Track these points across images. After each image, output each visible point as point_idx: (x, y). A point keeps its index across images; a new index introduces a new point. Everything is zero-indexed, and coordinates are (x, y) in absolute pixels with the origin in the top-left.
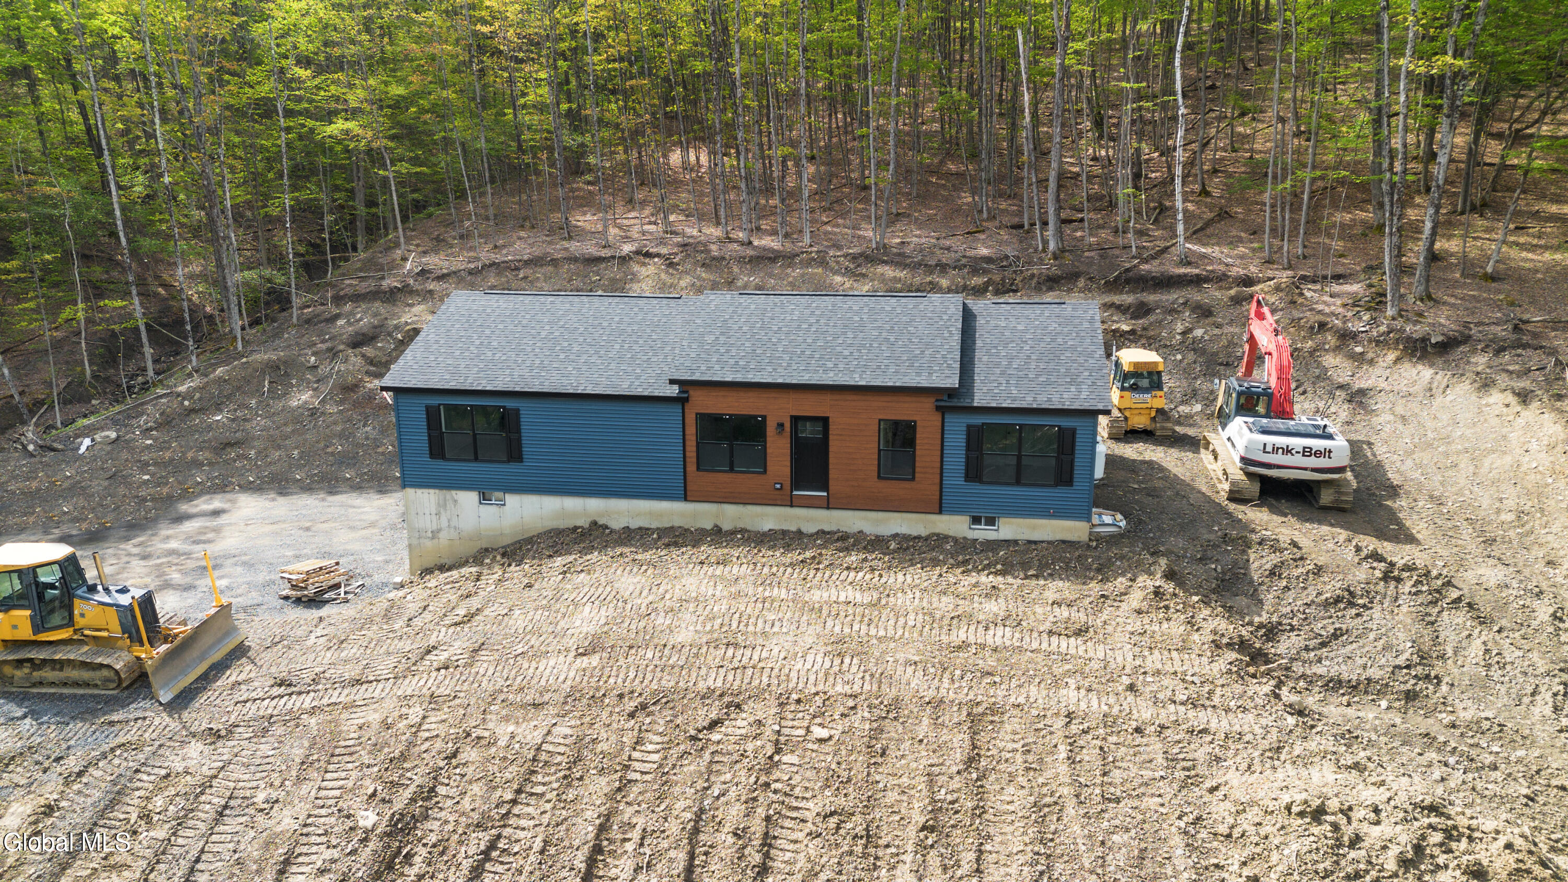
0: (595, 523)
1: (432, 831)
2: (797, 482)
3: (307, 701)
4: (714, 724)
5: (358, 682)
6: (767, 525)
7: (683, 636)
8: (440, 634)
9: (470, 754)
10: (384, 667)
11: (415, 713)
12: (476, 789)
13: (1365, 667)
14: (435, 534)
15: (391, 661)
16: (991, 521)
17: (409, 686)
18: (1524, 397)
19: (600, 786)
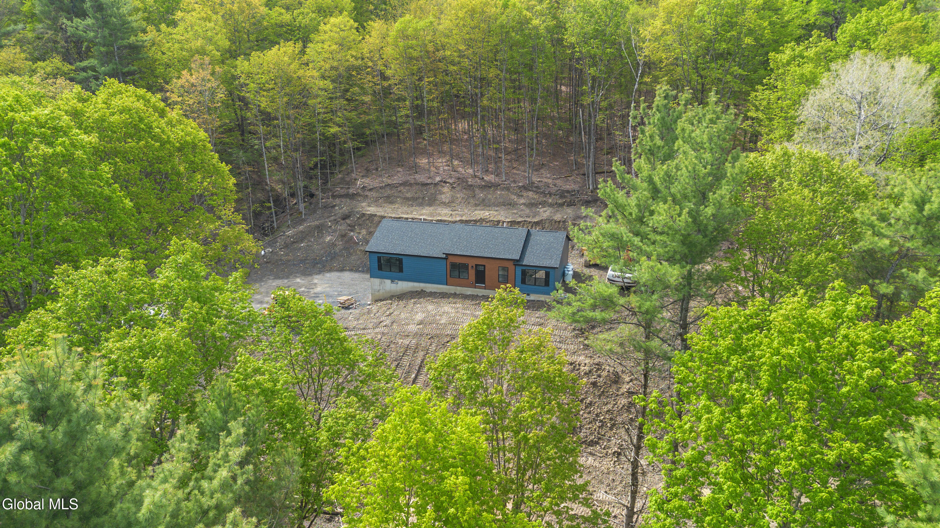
0: (422, 290)
2: (477, 282)
5: (364, 329)
6: (469, 293)
7: (443, 321)
8: (383, 318)
9: (392, 346)
10: (371, 326)
14: (379, 291)
15: (372, 324)
16: (528, 294)
17: (377, 330)
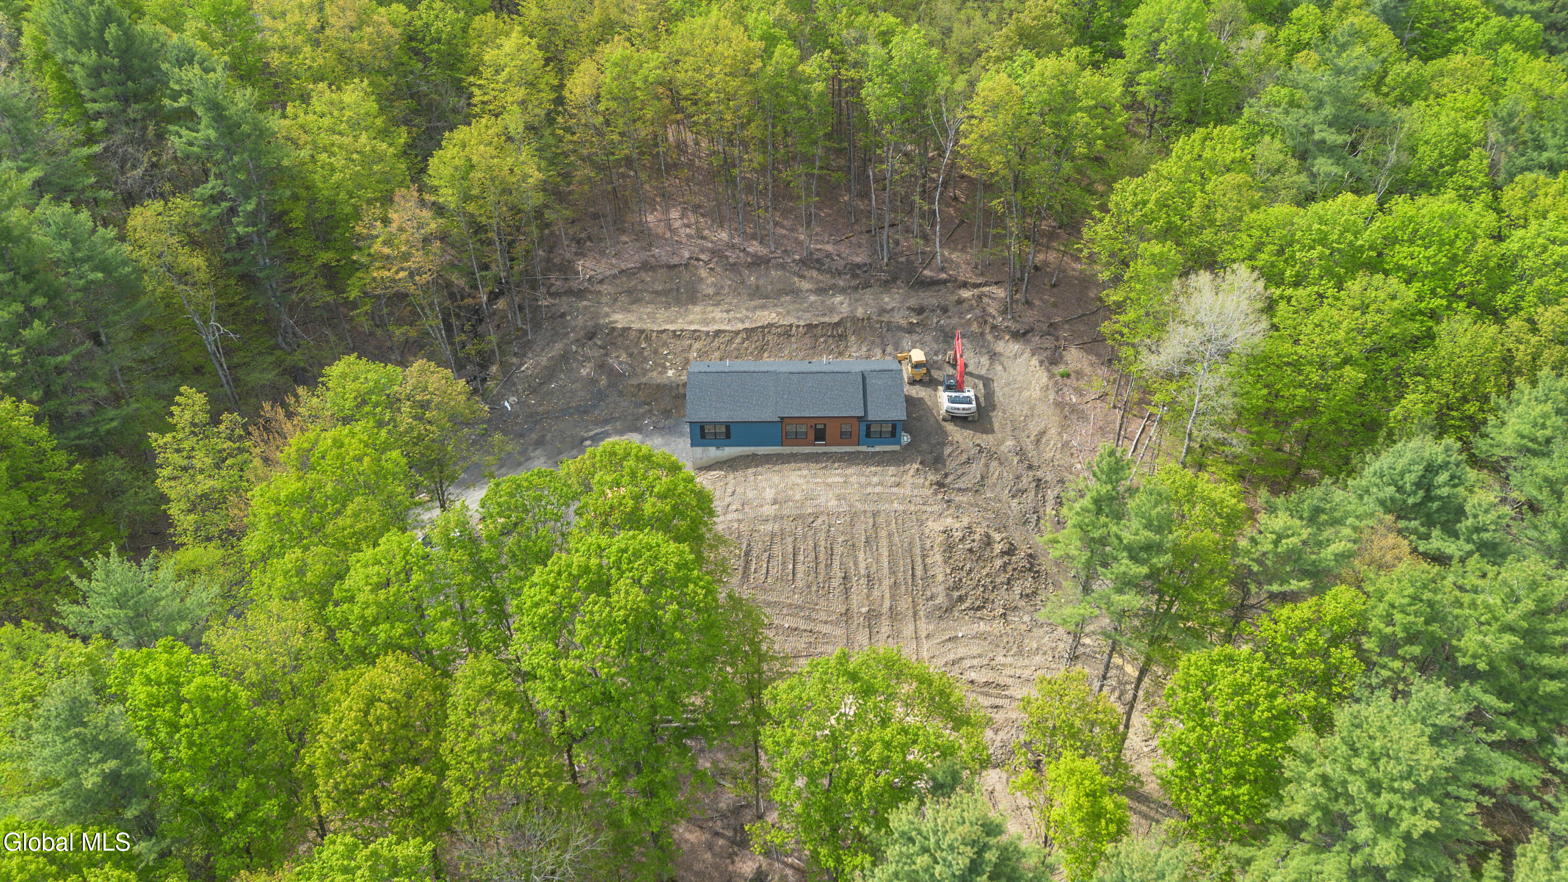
0: (753, 454)
2: (816, 440)
4: (813, 522)
6: (809, 452)
9: (755, 534)
12: (760, 543)
13: (967, 484)
14: (700, 458)
16: (873, 447)
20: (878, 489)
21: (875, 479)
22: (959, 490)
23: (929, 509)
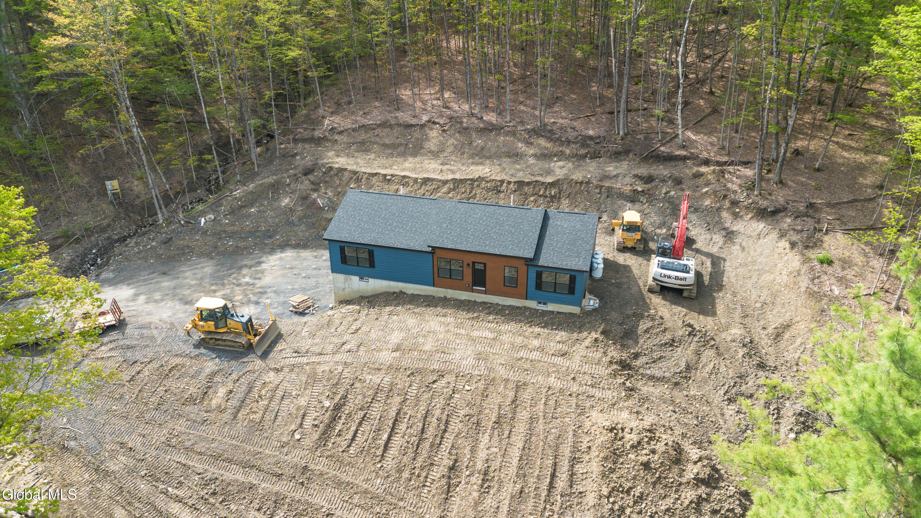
0: (401, 291)
1: (347, 409)
2: (474, 284)
3: (305, 360)
4: (434, 382)
5: (321, 354)
6: (463, 298)
7: (427, 347)
8: (347, 337)
9: (357, 385)
10: (329, 348)
11: (340, 368)
12: (360, 397)
13: (664, 372)
14: (344, 289)
15: (332, 346)
16: (545, 304)
17: (338, 357)
18: (793, 245)
19: (397, 400)
20: (535, 355)
21: (536, 343)
22: (652, 378)
23: (598, 394)
